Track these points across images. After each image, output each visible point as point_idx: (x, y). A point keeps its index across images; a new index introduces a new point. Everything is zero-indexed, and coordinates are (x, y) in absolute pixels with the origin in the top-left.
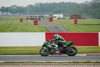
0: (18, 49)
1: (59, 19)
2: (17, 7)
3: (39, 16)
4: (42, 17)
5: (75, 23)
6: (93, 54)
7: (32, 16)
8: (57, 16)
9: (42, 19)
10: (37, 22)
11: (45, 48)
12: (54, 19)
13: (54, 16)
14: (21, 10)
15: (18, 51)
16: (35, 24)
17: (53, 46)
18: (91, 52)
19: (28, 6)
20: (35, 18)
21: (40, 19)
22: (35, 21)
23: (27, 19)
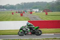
0: (11, 31)
1: (36, 12)
2: (10, 5)
3: (24, 11)
4: (26, 11)
5: (46, 15)
6: (58, 33)
7: (19, 10)
8: (35, 10)
9: (25, 12)
10: (22, 14)
11: (21, 31)
12: (33, 12)
13: (33, 10)
14: (12, 7)
15: (11, 32)
16: (21, 16)
17: (27, 29)
18: (57, 32)
19: (17, 4)
20: (21, 12)
21: (24, 13)
22: (21, 14)
23: (16, 13)
